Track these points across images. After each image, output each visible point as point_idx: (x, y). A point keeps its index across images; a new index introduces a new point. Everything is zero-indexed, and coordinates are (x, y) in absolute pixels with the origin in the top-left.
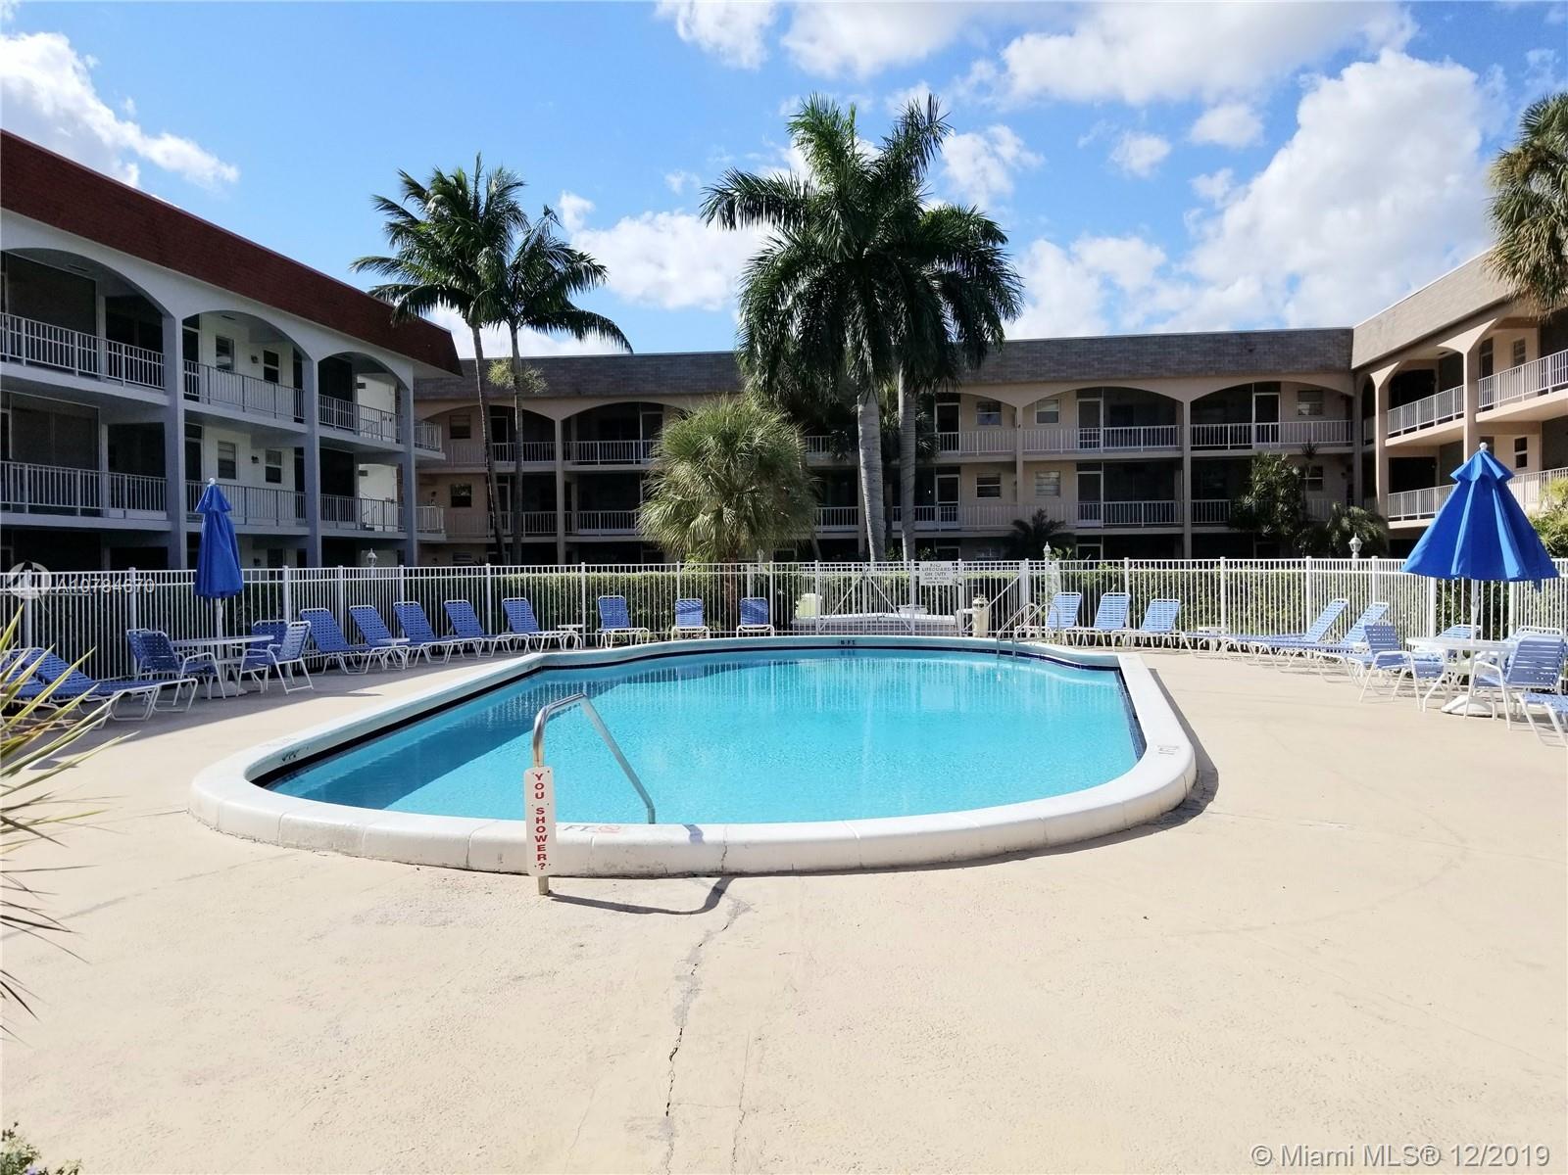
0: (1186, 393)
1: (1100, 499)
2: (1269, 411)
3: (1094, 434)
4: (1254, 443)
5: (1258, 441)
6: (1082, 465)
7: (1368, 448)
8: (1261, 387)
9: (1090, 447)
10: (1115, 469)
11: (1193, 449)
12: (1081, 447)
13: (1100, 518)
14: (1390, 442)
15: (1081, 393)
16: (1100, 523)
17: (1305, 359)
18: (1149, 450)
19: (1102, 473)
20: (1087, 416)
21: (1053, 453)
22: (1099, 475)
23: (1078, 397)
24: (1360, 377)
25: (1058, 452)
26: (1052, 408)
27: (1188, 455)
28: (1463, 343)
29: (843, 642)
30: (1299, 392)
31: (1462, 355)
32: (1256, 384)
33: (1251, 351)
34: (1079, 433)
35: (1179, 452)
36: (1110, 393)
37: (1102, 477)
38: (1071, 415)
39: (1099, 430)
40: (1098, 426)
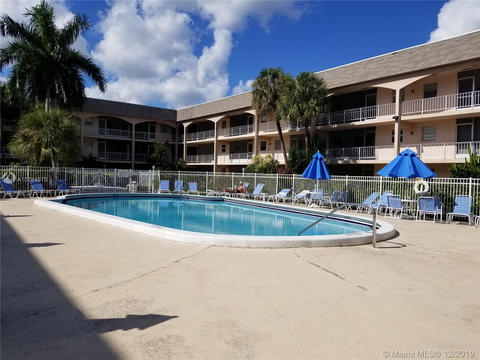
0: (134, 122)
1: (105, 151)
2: (153, 130)
3: (103, 130)
4: (149, 138)
5: (150, 138)
6: (99, 140)
7: (180, 143)
8: (151, 123)
9: (102, 134)
10: (110, 142)
11: (135, 138)
12: (99, 134)
13: (104, 157)
14: (188, 142)
15: (99, 117)
16: (105, 158)
17: (165, 117)
18: (110, 136)
19: (105, 143)
20: (101, 125)
21: (92, 135)
22: (105, 144)
23: (98, 118)
24: (179, 124)
25: (95, 135)
26: (90, 120)
27: (134, 140)
28: (215, 120)
29: (115, 195)
30: (161, 125)
31: (214, 123)
32: (150, 122)
33: (152, 112)
34: (98, 129)
35: (131, 139)
36: (108, 118)
37: (106, 144)
38: (96, 124)
39: (105, 129)
40: (105, 128)
